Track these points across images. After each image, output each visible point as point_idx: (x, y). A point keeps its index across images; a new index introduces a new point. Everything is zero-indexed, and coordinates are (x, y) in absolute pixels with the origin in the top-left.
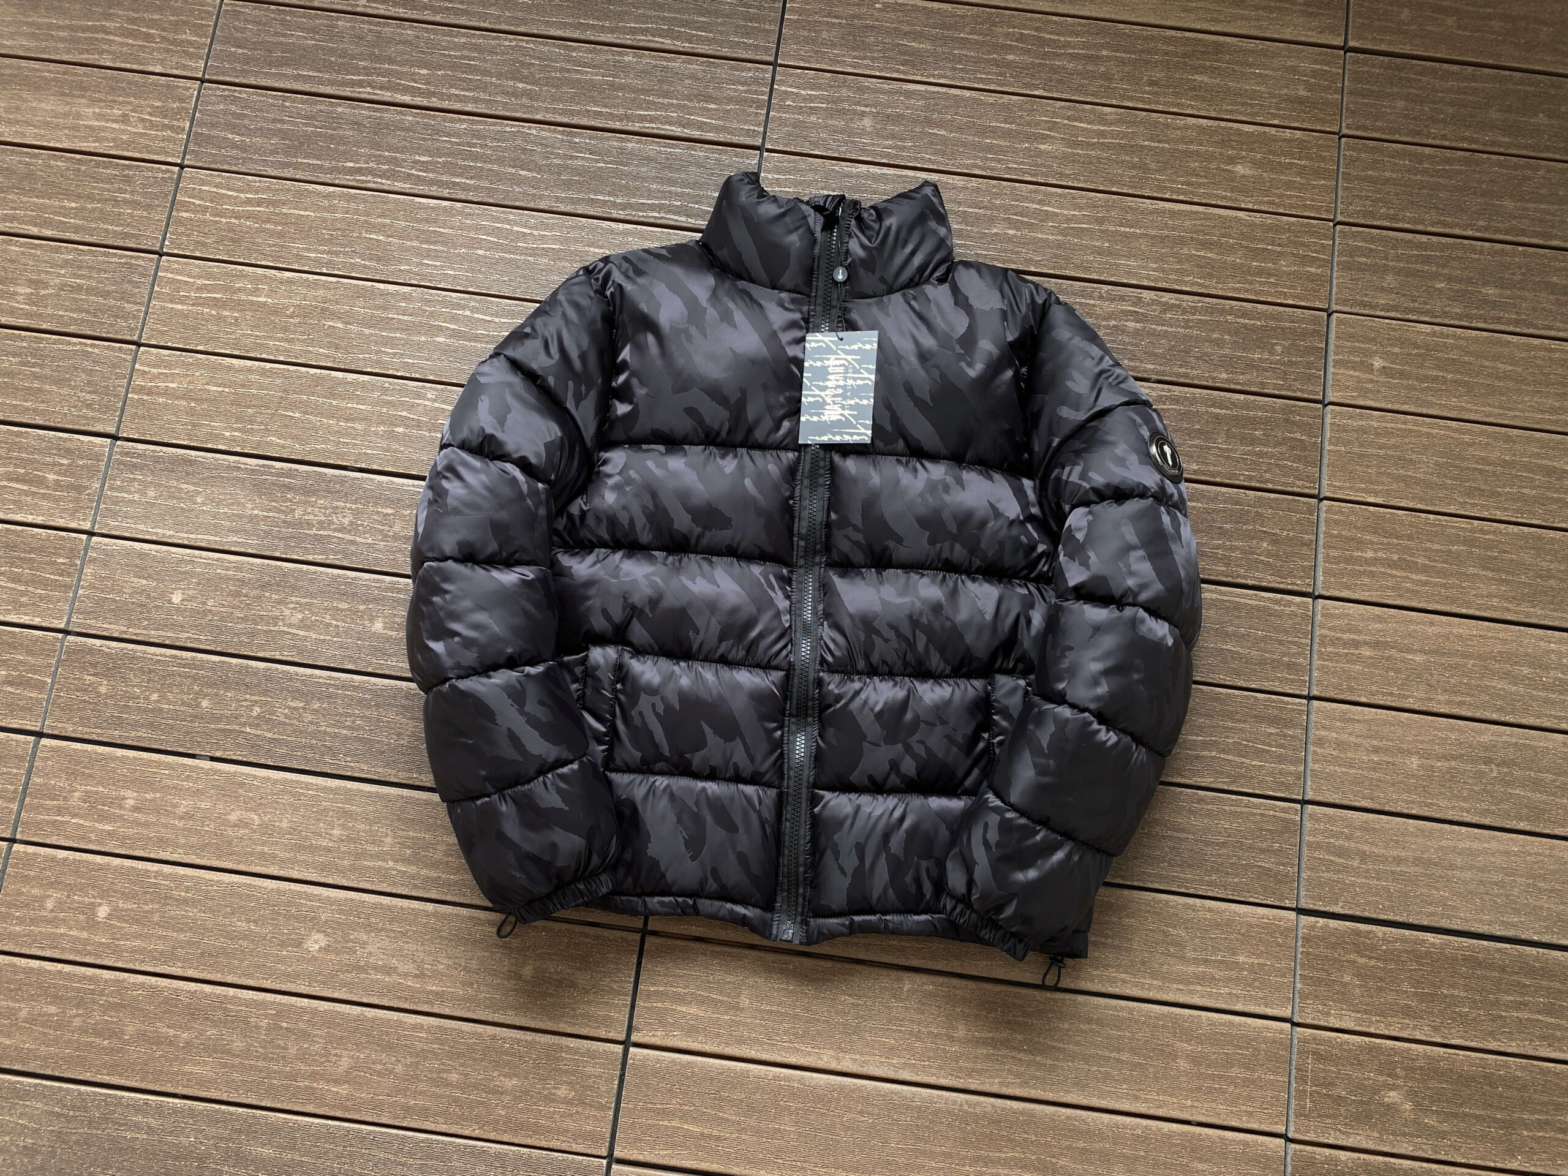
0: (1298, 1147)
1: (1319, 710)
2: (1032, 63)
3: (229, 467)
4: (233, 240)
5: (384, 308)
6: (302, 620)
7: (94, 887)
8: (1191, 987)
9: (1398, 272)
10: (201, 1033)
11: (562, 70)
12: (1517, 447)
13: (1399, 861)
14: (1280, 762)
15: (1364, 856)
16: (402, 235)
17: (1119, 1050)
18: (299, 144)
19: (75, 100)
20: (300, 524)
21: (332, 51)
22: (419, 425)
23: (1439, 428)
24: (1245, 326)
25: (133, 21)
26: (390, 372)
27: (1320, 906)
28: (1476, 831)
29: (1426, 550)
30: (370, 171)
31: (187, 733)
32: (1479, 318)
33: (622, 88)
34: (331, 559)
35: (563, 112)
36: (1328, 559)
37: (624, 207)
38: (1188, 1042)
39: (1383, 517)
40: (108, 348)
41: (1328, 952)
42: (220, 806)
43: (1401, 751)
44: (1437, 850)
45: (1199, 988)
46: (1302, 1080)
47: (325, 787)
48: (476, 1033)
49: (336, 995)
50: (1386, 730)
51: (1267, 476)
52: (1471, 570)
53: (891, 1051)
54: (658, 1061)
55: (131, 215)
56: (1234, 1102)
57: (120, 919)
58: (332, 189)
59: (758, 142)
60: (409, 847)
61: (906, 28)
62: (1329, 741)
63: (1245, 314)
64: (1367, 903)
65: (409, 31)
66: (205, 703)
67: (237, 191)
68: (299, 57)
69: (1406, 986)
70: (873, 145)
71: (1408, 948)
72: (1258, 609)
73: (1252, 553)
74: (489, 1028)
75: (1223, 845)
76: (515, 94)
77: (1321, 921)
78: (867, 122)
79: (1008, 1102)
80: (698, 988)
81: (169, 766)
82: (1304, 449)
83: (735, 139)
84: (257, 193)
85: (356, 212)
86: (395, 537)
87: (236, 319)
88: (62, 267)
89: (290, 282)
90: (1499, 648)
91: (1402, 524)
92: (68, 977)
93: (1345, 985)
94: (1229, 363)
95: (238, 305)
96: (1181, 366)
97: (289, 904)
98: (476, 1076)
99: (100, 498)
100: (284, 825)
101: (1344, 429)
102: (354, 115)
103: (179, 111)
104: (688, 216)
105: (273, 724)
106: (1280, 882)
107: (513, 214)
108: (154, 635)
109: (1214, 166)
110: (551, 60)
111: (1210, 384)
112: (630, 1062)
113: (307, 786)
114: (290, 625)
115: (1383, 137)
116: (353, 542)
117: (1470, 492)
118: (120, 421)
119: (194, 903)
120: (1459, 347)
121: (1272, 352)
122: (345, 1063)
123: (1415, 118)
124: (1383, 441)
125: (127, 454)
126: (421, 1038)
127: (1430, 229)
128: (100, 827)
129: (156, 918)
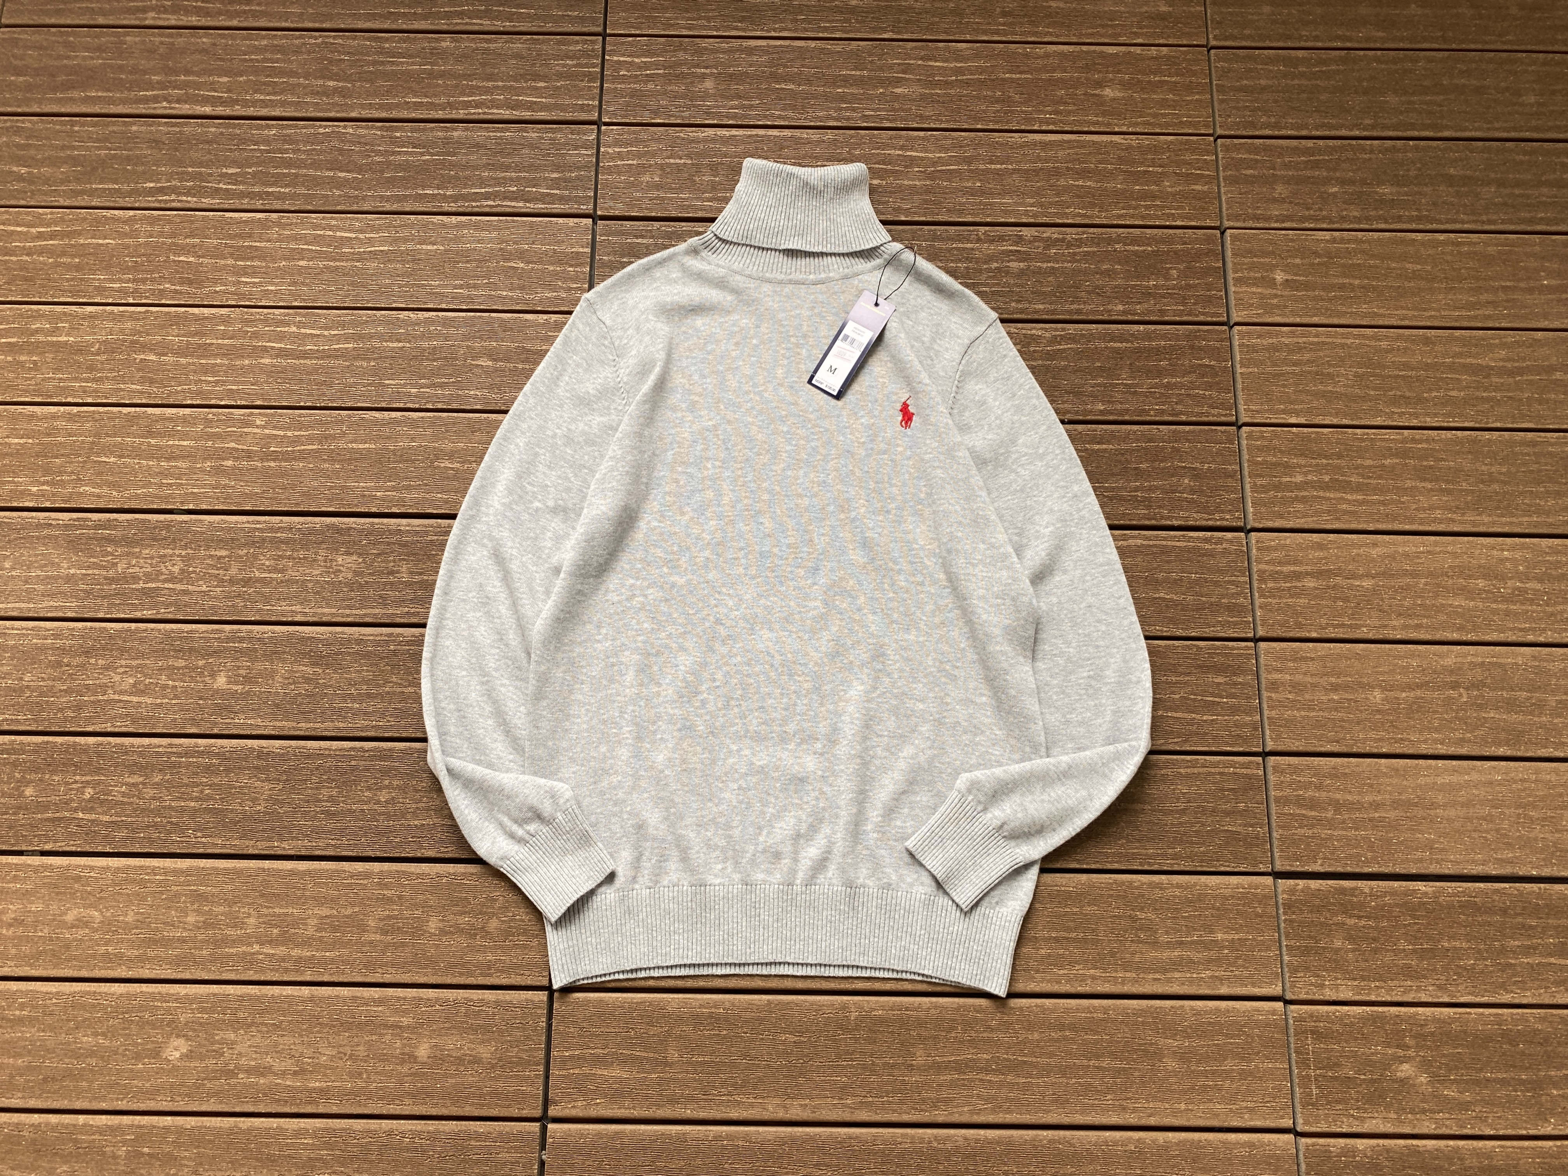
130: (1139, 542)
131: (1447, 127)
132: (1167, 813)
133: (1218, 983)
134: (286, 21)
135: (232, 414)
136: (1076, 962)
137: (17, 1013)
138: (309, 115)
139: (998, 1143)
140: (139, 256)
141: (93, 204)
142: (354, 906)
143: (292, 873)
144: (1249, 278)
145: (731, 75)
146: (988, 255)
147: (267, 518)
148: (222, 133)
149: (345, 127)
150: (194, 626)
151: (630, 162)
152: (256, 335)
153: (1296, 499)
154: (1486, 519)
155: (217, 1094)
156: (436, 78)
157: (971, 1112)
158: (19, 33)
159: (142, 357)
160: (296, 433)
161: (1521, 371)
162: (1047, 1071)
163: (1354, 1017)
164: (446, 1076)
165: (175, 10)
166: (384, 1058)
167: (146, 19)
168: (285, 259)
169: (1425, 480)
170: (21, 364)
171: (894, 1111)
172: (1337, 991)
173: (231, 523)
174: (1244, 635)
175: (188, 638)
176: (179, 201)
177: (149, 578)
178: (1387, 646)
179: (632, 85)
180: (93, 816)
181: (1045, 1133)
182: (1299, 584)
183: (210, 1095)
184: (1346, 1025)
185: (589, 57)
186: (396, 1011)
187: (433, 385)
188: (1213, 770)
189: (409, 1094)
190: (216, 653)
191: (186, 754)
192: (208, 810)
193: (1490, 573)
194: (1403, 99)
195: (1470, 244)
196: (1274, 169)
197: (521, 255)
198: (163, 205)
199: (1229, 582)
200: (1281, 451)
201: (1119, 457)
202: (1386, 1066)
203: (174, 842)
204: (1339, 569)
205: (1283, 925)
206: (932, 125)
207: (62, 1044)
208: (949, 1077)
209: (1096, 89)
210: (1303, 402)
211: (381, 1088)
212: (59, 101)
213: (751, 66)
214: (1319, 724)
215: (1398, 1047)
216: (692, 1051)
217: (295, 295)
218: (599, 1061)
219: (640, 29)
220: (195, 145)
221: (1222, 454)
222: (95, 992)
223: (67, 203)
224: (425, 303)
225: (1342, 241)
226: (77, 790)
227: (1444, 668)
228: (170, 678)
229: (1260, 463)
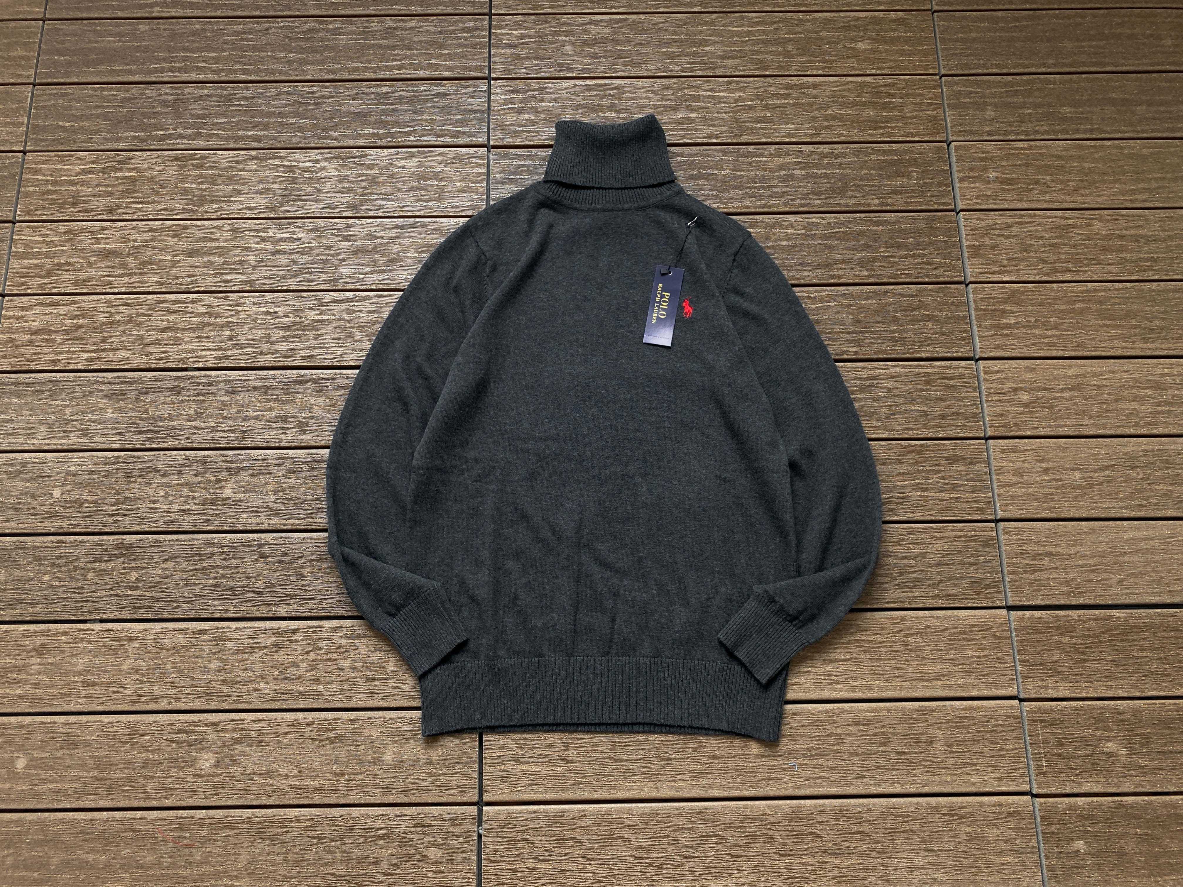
0: (1042, 800)
1: (995, 447)
3: (90, 383)
4: (73, 204)
5: (203, 239)
6: (165, 496)
7: (10, 743)
8: (934, 683)
9: (995, 106)
10: (117, 853)
11: (322, 40)
12: (1110, 223)
13: (1080, 556)
14: (973, 492)
15: (1052, 557)
16: (212, 181)
17: (885, 744)
18: (118, 122)
20: (153, 419)
21: (136, 49)
22: (242, 326)
23: (1047, 218)
24: (885, 161)
26: (214, 289)
27: (1025, 602)
28: (1136, 523)
29: (1055, 311)
30: (179, 136)
31: (78, 603)
32: (1063, 131)
33: (372, 47)
34: (183, 443)
35: (329, 71)
36: (981, 329)
37: (386, 136)
38: (939, 728)
39: (1017, 291)
41: (1038, 637)
42: (112, 661)
43: (1065, 469)
44: (1107, 543)
45: (940, 683)
46: (1035, 744)
47: (200, 631)
48: (352, 816)
49: (229, 803)
50: (1051, 453)
51: (923, 272)
52: (1093, 322)
53: (700, 775)
54: (508, 814)
56: (985, 771)
57: (35, 767)
58: (148, 153)
59: (486, 73)
60: (276, 669)
62: (1008, 470)
63: (884, 153)
64: (1062, 594)
65: (197, 26)
66: (90, 576)
67: (71, 165)
68: (112, 56)
69: (1104, 655)
70: (576, 64)
71: (1099, 623)
72: (934, 375)
73: (922, 333)
74: (363, 810)
75: (939, 564)
76: (288, 62)
77: (1028, 613)
78: (568, 48)
79: (802, 802)
80: (533, 748)
81: (65, 632)
82: (948, 248)
83: (467, 74)
84: (87, 164)
85: (171, 168)
86: (234, 419)
87: (82, 264)
89: (122, 229)
90: (1125, 378)
91: (1033, 293)
93: (1056, 661)
94: (877, 191)
95: (83, 253)
96: (841, 198)
97: (180, 732)
98: (357, 852)
100: (169, 666)
101: (974, 228)
102: (160, 94)
103: (18, 110)
104: (438, 136)
105: (150, 584)
106: (989, 587)
107: (298, 154)
108: (40, 527)
109: (840, 46)
110: (311, 33)
111: (866, 208)
112: (484, 819)
113: (185, 631)
115: (965, 8)
116: (199, 428)
117: (1080, 262)
119: (99, 743)
120: (1052, 155)
121: (909, 178)
122: (243, 859)
124: (1007, 233)
126: (306, 829)
127: (1013, 71)
128: (12, 692)
129: (67, 762)
130: (898, 370)
131: (1108, 64)
132: (927, 565)
133: (970, 687)
134: (256, 11)
135: (228, 297)
136: (866, 676)
137: (88, 738)
138: (276, 78)
139: (814, 809)
140: (155, 185)
141: (120, 147)
142: (332, 652)
143: (287, 629)
144: (969, 177)
145: (584, 41)
146: (778, 165)
147: (257, 372)
148: (212, 94)
149: (303, 87)
150: (206, 452)
151: (513, 106)
152: (243, 239)
153: (1011, 335)
154: (1151, 346)
155: (237, 792)
156: (368, 49)
157: (794, 788)
158: (59, 25)
159: (161, 257)
160: (276, 310)
161: (1171, 238)
162: (848, 756)
163: (1071, 709)
164: (407, 774)
165: (174, 4)
166: (361, 763)
167: (153, 12)
168: (262, 184)
169: (1105, 319)
170: (72, 265)
171: (737, 789)
172: (1058, 690)
173: (231, 376)
174: (977, 435)
175: (203, 461)
176: (183, 144)
177: (172, 418)
178: (1082, 440)
179: (512, 51)
180: (139, 593)
181: (848, 801)
182: (1016, 397)
183: (234, 793)
184: (1065, 715)
185: (479, 30)
186: (368, 728)
187: (376, 272)
188: (959, 534)
189: (378, 788)
190: (224, 471)
191: (205, 546)
192: (222, 586)
193: (1154, 385)
194: (1076, 44)
195: (1130, 147)
196: (985, 98)
197: (436, 175)
198: (171, 147)
199: (965, 397)
200: (998, 302)
201: (879, 310)
202: (1096, 745)
203: (198, 609)
204: (1045, 385)
205: (1015, 644)
206: (733, 73)
207: (122, 759)
208: (776, 763)
209: (852, 43)
210: (1012, 265)
211: (359, 785)
212: (92, 73)
213: (598, 34)
214: (1035, 498)
215: (1104, 730)
216: (587, 749)
217: (271, 210)
218: (518, 759)
219: (517, 9)
220: (193, 102)
221: (956, 305)
222: (145, 721)
223: (101, 147)
224: (367, 212)
225: (1037, 148)
226: (126, 573)
227: (1125, 454)
228: (190, 490)
229: (984, 310)
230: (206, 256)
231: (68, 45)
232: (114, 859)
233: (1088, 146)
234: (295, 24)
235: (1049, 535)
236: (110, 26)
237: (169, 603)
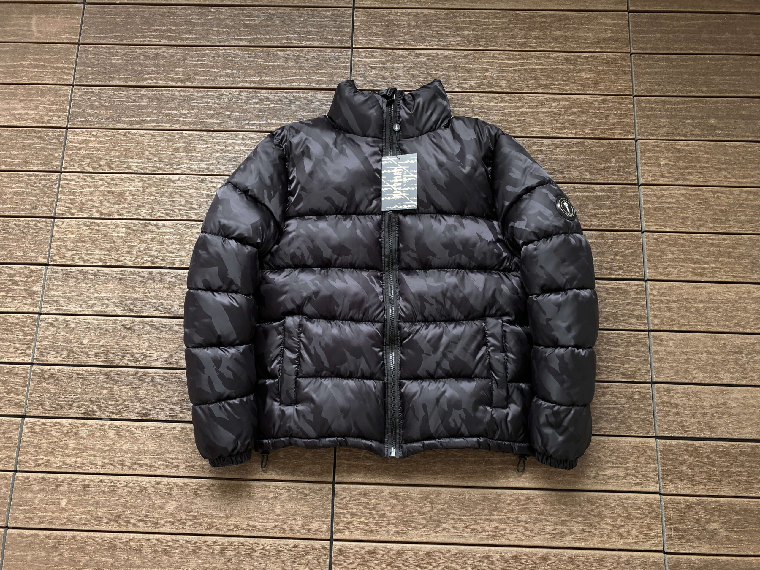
0: (670, 556)
1: (654, 337)
2: (477, 34)
3: (105, 274)
4: (96, 162)
5: (173, 187)
6: (148, 345)
7: (58, 490)
8: (608, 481)
9: (667, 117)
10: (119, 558)
11: (248, 62)
12: (736, 196)
13: (703, 407)
14: (638, 364)
15: (685, 407)
16: (179, 150)
17: (576, 517)
18: (124, 111)
19: (12, 102)
20: (142, 298)
21: (135, 65)
23: (696, 191)
24: (595, 151)
25: (36, 60)
26: (179, 218)
27: (667, 434)
28: (739, 388)
29: (697, 252)
30: (159, 121)
31: (97, 408)
33: (278, 67)
34: (160, 314)
35: (251, 82)
36: (649, 261)
38: (610, 509)
39: (674, 238)
40: (38, 221)
41: (674, 457)
42: (117, 443)
43: (697, 352)
44: (721, 400)
45: (612, 481)
46: (668, 522)
47: (168, 428)
48: (256, 543)
49: (184, 532)
50: (689, 342)
51: (615, 223)
52: (721, 259)
53: (463, 530)
54: (348, 547)
55: (45, 155)
56: (636, 537)
57: (73, 505)
58: (142, 131)
61: (413, 23)
62: (661, 351)
63: (595, 145)
64: (690, 430)
65: (172, 51)
66: (104, 392)
67: (96, 137)
68: (120, 69)
69: (714, 470)
70: (404, 82)
71: (712, 450)
72: (619, 289)
73: (613, 262)
74: (263, 540)
75: (615, 408)
76: (226, 76)
77: (668, 441)
78: (400, 71)
79: (524, 549)
80: (364, 509)
81: (90, 426)
82: (632, 208)
84: (105, 137)
85: (155, 141)
87: (101, 200)
88: (13, 184)
89: (125, 179)
90: (739, 296)
91: (684, 240)
92: (49, 537)
93: (684, 472)
94: (589, 170)
95: (101, 193)
96: (567, 174)
97: (156, 488)
98: (258, 565)
99: (42, 295)
100: (150, 448)
101: (650, 196)
102: (149, 94)
103: (63, 101)
105: (139, 399)
106: (645, 424)
107: (231, 135)
108: (75, 361)
109: (571, 75)
110: (242, 57)
111: (582, 181)
112: (334, 549)
113: (159, 428)
114: (143, 349)
115: (651, 52)
116: (170, 304)
117: (715, 221)
118: (49, 257)
119: (109, 493)
120: (702, 151)
121: (610, 162)
122: (192, 565)
123: (666, 42)
124: (669, 200)
125: (54, 272)
126: (228, 549)
127: (681, 94)
128: (58, 459)
129: (91, 502)
131: (741, 92)
132: (607, 409)
133: (630, 485)
134: (208, 42)
135: (188, 224)
137: (103, 489)
138: (219, 86)
139: (531, 554)
140: (145, 151)
141: (124, 127)
144: (648, 163)
145: (410, 67)
148: (180, 95)
149: (235, 92)
152: (198, 188)
153: (668, 266)
154: (757, 276)
155: (189, 526)
156: (276, 68)
157: (519, 540)
158: (88, 47)
159: (148, 197)
162: (553, 523)
163: (691, 501)
164: (289, 520)
165: (158, 37)
166: (262, 512)
167: (145, 41)
168: (210, 153)
169: (729, 258)
170: (94, 200)
171: (485, 539)
172: (684, 490)
174: (643, 329)
175: (171, 325)
176: (162, 126)
178: (709, 334)
179: (365, 72)
180: (133, 404)
181: (552, 550)
182: (669, 306)
183: (187, 526)
184: (687, 505)
185: (345, 58)
186: (266, 492)
188: (629, 390)
189: (272, 527)
191: (172, 376)
192: (182, 402)
194: (722, 78)
195: (751, 147)
196: (661, 111)
198: (155, 128)
199: (637, 304)
200: (662, 244)
202: (705, 523)
203: (167, 415)
204: (688, 299)
205: (660, 460)
206: (502, 91)
207: (122, 503)
208: (509, 525)
209: (578, 73)
210: (672, 221)
211: (260, 525)
212: (108, 79)
213: (419, 63)
214: (678, 370)
215: (711, 515)
216: (396, 511)
218: (354, 515)
219: (368, 45)
220: (169, 100)
221: (635, 245)
222: (136, 481)
223: (113, 127)
225: (692, 145)
226: (125, 392)
227: (736, 345)
228: (163, 342)
229: (652, 250)
230: (174, 198)
231: (93, 61)
232: (117, 561)
233: (725, 145)
234: (232, 51)
235: (684, 393)
236: (118, 50)
237: (150, 410)
